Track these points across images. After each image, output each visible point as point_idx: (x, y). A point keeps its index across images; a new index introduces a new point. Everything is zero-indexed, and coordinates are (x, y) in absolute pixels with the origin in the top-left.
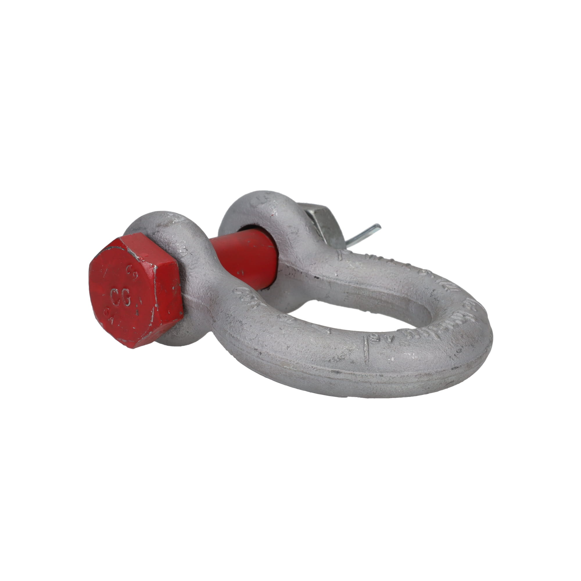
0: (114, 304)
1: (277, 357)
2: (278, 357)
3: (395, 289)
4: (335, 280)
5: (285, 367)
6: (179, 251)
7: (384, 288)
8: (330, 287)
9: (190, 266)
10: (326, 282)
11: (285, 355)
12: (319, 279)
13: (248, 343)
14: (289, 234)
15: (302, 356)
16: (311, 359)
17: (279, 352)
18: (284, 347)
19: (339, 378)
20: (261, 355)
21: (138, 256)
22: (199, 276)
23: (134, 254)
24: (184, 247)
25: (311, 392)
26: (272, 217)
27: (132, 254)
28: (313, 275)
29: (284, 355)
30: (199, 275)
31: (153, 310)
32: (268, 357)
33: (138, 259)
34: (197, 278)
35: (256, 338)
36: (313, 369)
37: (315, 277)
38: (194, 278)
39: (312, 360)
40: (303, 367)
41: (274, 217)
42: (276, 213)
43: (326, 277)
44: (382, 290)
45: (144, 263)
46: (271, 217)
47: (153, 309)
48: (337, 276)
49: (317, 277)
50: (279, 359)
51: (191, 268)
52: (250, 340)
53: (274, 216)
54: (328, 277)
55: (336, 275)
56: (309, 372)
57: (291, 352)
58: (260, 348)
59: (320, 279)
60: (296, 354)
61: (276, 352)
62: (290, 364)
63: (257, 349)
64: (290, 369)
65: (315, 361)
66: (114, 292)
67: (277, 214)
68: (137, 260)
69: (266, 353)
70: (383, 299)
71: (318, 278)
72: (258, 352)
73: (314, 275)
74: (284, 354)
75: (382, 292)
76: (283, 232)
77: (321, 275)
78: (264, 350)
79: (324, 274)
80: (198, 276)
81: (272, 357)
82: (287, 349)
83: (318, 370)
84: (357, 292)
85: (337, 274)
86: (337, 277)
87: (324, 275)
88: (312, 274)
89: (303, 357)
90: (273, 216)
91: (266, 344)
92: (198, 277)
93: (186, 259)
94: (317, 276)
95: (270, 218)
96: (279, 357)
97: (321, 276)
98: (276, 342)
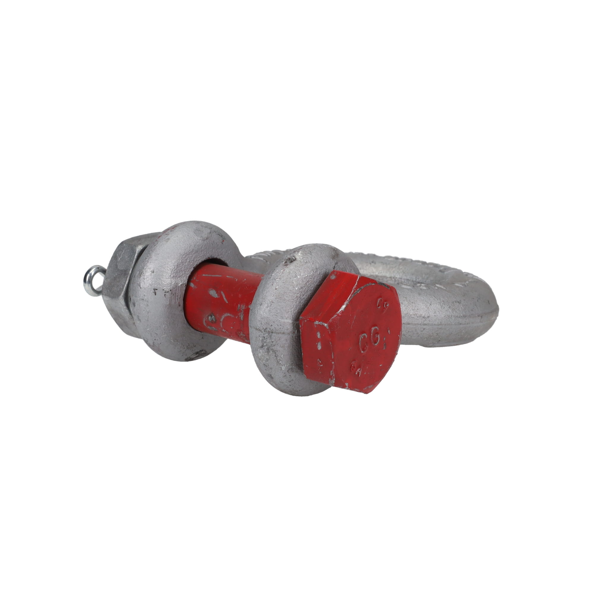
13: (472, 314)
20: (482, 318)
32: (486, 316)
63: (479, 315)
66: (363, 337)
69: (484, 315)
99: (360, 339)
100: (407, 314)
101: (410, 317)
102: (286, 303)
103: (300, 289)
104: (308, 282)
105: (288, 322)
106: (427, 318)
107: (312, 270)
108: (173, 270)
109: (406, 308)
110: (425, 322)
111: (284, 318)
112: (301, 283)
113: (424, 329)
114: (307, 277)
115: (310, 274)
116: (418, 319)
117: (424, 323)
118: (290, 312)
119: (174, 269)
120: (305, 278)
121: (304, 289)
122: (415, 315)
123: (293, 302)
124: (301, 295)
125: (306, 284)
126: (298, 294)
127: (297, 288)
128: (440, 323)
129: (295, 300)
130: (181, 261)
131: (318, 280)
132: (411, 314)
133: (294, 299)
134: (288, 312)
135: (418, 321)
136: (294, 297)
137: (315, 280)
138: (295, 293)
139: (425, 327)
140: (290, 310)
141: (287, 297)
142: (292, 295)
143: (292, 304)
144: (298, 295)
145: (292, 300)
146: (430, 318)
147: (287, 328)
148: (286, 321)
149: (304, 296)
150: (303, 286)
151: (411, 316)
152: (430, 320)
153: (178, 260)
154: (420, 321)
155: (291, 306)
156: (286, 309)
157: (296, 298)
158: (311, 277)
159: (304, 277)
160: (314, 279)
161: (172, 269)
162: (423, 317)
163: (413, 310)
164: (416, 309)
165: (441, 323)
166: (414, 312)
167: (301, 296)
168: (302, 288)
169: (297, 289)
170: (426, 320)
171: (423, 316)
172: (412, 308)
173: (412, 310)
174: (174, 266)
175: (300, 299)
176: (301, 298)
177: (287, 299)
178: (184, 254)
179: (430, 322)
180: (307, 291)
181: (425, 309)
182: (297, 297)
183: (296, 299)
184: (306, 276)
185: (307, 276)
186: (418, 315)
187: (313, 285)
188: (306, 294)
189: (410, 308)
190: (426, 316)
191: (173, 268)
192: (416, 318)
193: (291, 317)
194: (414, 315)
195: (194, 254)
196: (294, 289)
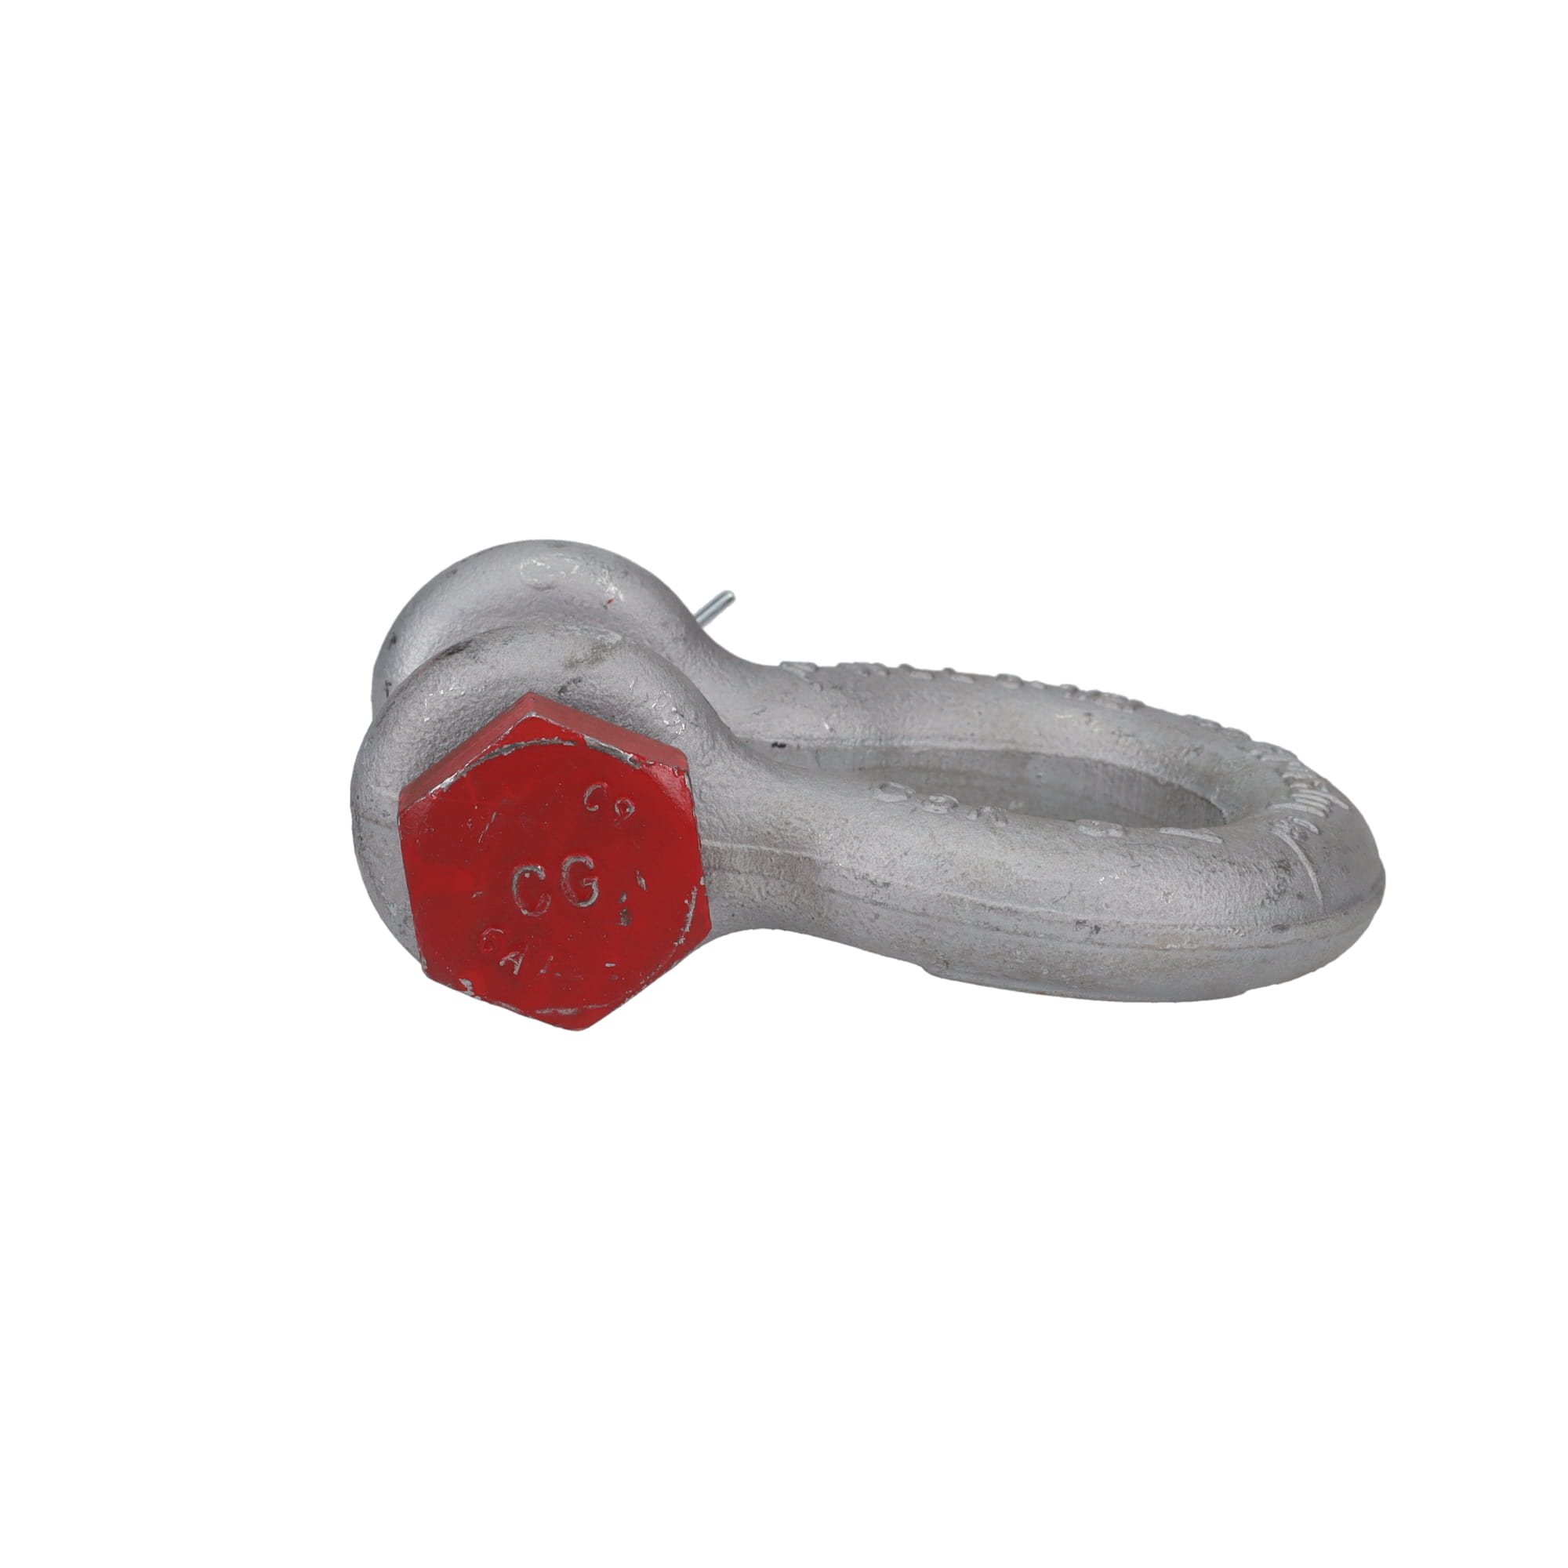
0: (525, 912)
1: (1145, 928)
2: (1148, 927)
3: (972, 735)
4: (828, 742)
5: (1168, 947)
6: (661, 725)
7: (944, 737)
8: (818, 762)
9: (700, 759)
10: (806, 752)
11: (1165, 918)
12: (786, 748)
13: (1050, 912)
14: (669, 643)
15: (1204, 908)
16: (1225, 910)
17: (1148, 913)
18: (1158, 898)
19: (1285, 941)
20: (1097, 933)
21: (629, 753)
22: (733, 781)
23: (615, 751)
24: (674, 709)
25: (1175, 1001)
26: (609, 606)
27: (606, 750)
28: (766, 742)
29: (1161, 918)
30: (729, 779)
31: (694, 897)
32: (1122, 932)
33: (630, 760)
34: (728, 786)
35: (1069, 893)
36: (1237, 934)
37: (775, 745)
38: (719, 789)
39: (1230, 913)
40: (1215, 934)
41: (615, 605)
42: (617, 592)
43: (806, 740)
44: (941, 744)
45: (654, 767)
46: (605, 607)
47: (694, 894)
48: (831, 730)
49: (779, 743)
50: (1152, 931)
51: (703, 762)
52: (1054, 903)
53: (615, 602)
54: (810, 739)
55: (827, 727)
56: (1226, 945)
57: (1178, 905)
58: (1091, 917)
59: (791, 747)
60: (1191, 907)
61: (1138, 915)
62: (1183, 935)
63: (1085, 922)
64: (1182, 949)
65: (1235, 912)
66: (527, 875)
67: (621, 597)
68: (628, 764)
69: (1114, 925)
70: (944, 767)
71: (782, 746)
72: (1087, 929)
73: (772, 741)
74: (1162, 915)
75: (941, 750)
76: (650, 642)
77: (791, 736)
78: (1105, 919)
79: (796, 732)
80: (727, 781)
81: (1133, 931)
82: (1167, 900)
83: (1247, 934)
84: (884, 762)
85: (829, 724)
86: (832, 734)
87: (799, 735)
88: (763, 739)
89: (1208, 909)
90: (612, 603)
91: (1108, 901)
92: (729, 784)
93: (685, 741)
94: (780, 741)
95: (603, 609)
96: (1153, 926)
97: (791, 738)
98: (1132, 889)
99: (516, 878)
100: (831, 863)
101: (837, 875)
102: (393, 749)
103: (434, 722)
104: (465, 711)
105: (389, 798)
106: (881, 887)
107: (486, 681)
108: (436, 646)
109: (832, 848)
110: (877, 898)
111: (382, 784)
112: (441, 707)
113: (877, 916)
114: (464, 697)
115: (477, 691)
116: (856, 885)
117: (874, 899)
118: (396, 775)
119: (439, 643)
120: (456, 698)
121: (449, 724)
122: (851, 871)
123: (408, 750)
124: (435, 738)
125: (456, 714)
126: (428, 732)
127: (428, 719)
128: (921, 911)
129: (416, 746)
130: (459, 629)
131: (499, 710)
132: (841, 867)
133: (413, 744)
134: (393, 772)
135: (857, 891)
136: (415, 738)
137: (488, 708)
138: (420, 730)
139: (877, 909)
140: (399, 770)
141: (397, 734)
142: (412, 734)
143: (407, 755)
144: (427, 736)
145: (409, 746)
146: (890, 888)
147: (385, 811)
148: (384, 793)
149: (447, 743)
150: (445, 716)
151: (838, 871)
152: (892, 894)
153: (454, 623)
154: (862, 890)
155: (402, 760)
156: (390, 763)
157: (419, 742)
158: (476, 700)
159: (454, 694)
160: (485, 706)
161: (432, 643)
162: (872, 882)
163: (849, 856)
164: (858, 855)
165: (924, 909)
166: (851, 863)
167: (435, 741)
168: (441, 720)
169: (427, 721)
170: (879, 891)
171: (872, 878)
172: (848, 850)
173: (846, 856)
174: (439, 638)
175: (432, 747)
176: (435, 745)
177: (397, 740)
178: (472, 614)
179: (889, 899)
180: (459, 731)
181: (883, 862)
182: (422, 739)
183: (420, 745)
184: (463, 693)
185: (464, 695)
186: (857, 873)
187: (480, 719)
188: (454, 738)
189: (844, 848)
190: (880, 882)
191: (437, 640)
192: (852, 878)
193: (397, 785)
194: (848, 870)
195: (502, 617)
196: (420, 720)
